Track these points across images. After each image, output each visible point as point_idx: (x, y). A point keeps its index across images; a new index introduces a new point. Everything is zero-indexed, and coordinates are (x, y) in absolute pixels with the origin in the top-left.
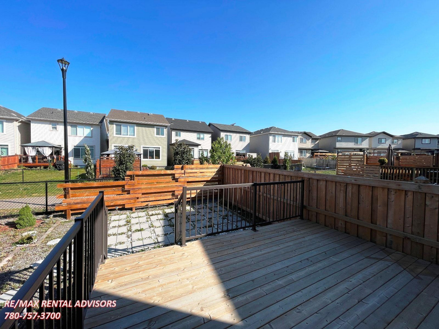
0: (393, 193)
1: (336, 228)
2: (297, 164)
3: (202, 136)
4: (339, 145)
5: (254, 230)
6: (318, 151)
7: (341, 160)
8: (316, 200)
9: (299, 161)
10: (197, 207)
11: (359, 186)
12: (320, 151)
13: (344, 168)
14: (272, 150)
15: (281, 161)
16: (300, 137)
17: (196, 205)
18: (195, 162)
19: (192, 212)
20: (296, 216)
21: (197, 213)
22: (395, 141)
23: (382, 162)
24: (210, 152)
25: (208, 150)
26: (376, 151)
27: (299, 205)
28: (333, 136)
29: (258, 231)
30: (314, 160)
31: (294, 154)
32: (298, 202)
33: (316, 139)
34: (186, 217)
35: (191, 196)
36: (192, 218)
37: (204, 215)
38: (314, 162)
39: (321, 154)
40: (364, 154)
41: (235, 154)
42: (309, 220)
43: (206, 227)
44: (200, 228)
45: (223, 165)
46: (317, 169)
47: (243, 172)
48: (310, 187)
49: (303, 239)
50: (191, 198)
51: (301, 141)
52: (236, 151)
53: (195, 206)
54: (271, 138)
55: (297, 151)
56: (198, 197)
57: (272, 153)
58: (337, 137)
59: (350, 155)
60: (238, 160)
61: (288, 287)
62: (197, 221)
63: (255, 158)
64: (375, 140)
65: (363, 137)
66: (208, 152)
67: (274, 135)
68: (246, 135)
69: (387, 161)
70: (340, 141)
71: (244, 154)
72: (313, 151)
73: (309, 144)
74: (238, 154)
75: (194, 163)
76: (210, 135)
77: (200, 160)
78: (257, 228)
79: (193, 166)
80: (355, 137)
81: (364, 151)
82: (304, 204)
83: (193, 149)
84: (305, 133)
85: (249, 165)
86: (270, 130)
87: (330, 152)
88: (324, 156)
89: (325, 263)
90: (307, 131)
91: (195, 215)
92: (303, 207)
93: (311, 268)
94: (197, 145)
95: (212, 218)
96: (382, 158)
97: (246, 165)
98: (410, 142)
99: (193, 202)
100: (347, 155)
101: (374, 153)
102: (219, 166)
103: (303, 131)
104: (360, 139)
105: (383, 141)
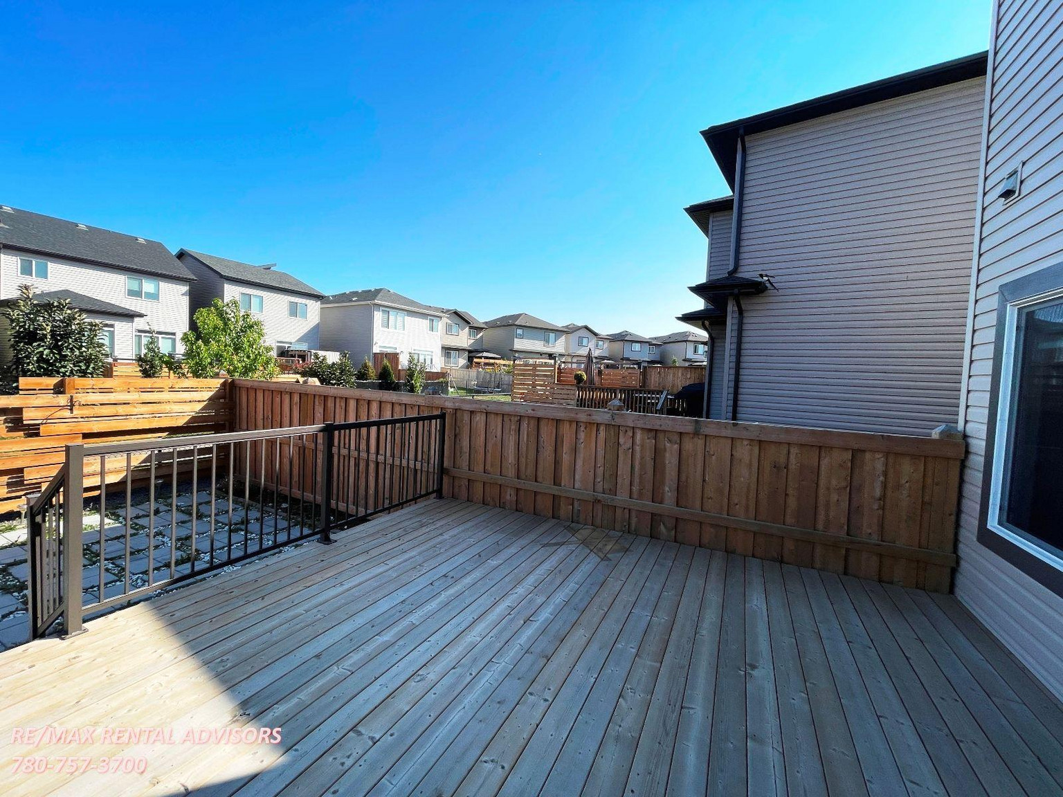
0: (582, 429)
1: (502, 506)
2: (437, 382)
3: (148, 286)
4: (519, 344)
5: (326, 540)
6: (480, 355)
7: (519, 375)
8: (468, 454)
9: (443, 375)
10: (130, 511)
11: (539, 419)
12: (485, 354)
13: (524, 389)
14: (380, 347)
15: (402, 373)
16: (445, 320)
17: (126, 507)
18: (118, 370)
19: (110, 529)
20: (428, 494)
21: (130, 531)
22: (601, 343)
23: (579, 378)
24: (185, 338)
25: (174, 334)
26: (575, 360)
27: (434, 468)
28: (510, 325)
29: (336, 541)
30: (473, 372)
31: (432, 360)
32: (432, 462)
33: (479, 329)
34: (84, 550)
35: (103, 479)
36: (107, 549)
37: (157, 534)
38: (473, 377)
39: (487, 361)
40: (555, 364)
41: (275, 351)
42: (454, 497)
43: (168, 565)
44: (145, 573)
45: (233, 380)
46: (478, 392)
47: (296, 398)
48: (457, 428)
49: (441, 538)
50: (103, 488)
51: (448, 329)
52: (278, 342)
53: (121, 512)
54: (378, 316)
55: (438, 352)
56: (133, 481)
57: (382, 354)
58: (515, 327)
59: (535, 366)
60: (284, 369)
61: (401, 643)
62: (132, 554)
63: (333, 364)
64: (574, 338)
65: (557, 333)
66: (174, 340)
67: (387, 309)
68: (308, 301)
69: (585, 377)
70: (522, 337)
71: (302, 353)
72: (471, 355)
73: (464, 339)
74: (283, 353)
75: (115, 373)
76: (185, 288)
77: (141, 366)
78: (332, 537)
79: (108, 383)
80: (545, 331)
81: (554, 358)
82: (446, 464)
83: (112, 326)
84: (456, 313)
85: (315, 381)
86: (376, 296)
87: (502, 358)
88: (492, 364)
89: (477, 574)
90: (460, 309)
91: (123, 536)
92: (442, 471)
93: (451, 591)
94: (129, 316)
95: (191, 537)
96: (580, 372)
97: (305, 382)
98: (617, 346)
99: (113, 497)
100: (531, 365)
101: (572, 363)
102: (216, 383)
103: (452, 308)
104: (552, 335)
105: (585, 341)
